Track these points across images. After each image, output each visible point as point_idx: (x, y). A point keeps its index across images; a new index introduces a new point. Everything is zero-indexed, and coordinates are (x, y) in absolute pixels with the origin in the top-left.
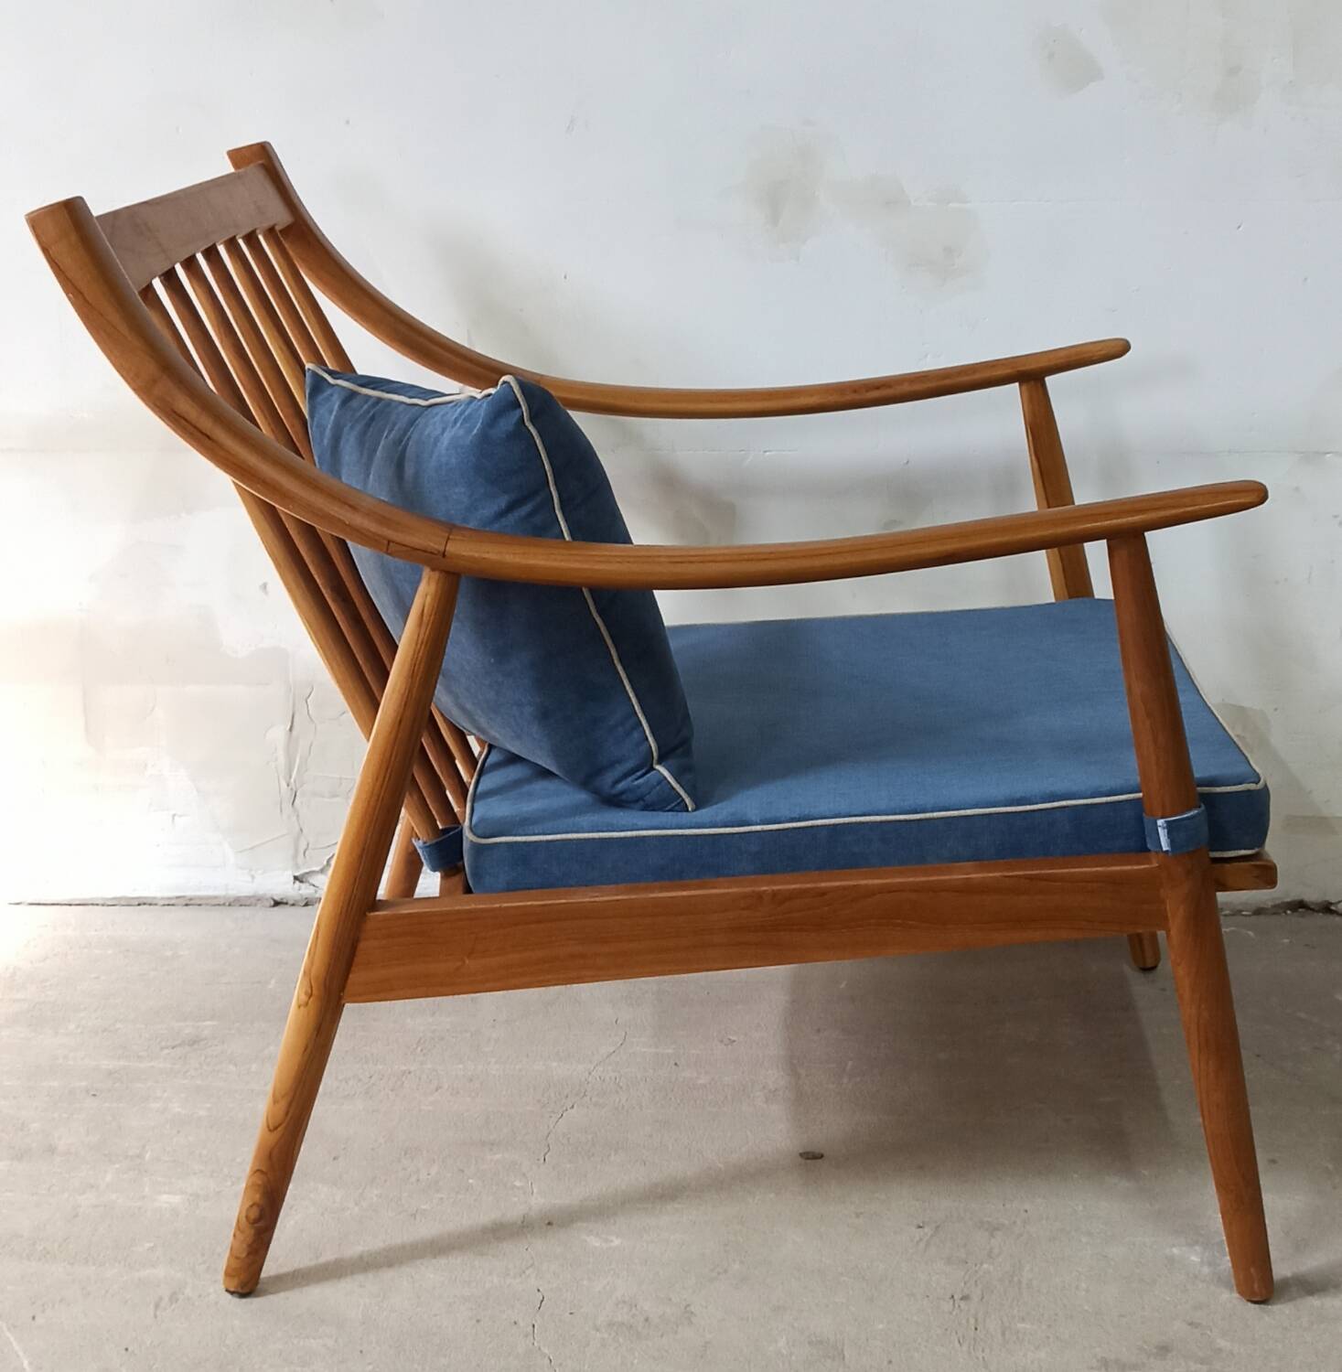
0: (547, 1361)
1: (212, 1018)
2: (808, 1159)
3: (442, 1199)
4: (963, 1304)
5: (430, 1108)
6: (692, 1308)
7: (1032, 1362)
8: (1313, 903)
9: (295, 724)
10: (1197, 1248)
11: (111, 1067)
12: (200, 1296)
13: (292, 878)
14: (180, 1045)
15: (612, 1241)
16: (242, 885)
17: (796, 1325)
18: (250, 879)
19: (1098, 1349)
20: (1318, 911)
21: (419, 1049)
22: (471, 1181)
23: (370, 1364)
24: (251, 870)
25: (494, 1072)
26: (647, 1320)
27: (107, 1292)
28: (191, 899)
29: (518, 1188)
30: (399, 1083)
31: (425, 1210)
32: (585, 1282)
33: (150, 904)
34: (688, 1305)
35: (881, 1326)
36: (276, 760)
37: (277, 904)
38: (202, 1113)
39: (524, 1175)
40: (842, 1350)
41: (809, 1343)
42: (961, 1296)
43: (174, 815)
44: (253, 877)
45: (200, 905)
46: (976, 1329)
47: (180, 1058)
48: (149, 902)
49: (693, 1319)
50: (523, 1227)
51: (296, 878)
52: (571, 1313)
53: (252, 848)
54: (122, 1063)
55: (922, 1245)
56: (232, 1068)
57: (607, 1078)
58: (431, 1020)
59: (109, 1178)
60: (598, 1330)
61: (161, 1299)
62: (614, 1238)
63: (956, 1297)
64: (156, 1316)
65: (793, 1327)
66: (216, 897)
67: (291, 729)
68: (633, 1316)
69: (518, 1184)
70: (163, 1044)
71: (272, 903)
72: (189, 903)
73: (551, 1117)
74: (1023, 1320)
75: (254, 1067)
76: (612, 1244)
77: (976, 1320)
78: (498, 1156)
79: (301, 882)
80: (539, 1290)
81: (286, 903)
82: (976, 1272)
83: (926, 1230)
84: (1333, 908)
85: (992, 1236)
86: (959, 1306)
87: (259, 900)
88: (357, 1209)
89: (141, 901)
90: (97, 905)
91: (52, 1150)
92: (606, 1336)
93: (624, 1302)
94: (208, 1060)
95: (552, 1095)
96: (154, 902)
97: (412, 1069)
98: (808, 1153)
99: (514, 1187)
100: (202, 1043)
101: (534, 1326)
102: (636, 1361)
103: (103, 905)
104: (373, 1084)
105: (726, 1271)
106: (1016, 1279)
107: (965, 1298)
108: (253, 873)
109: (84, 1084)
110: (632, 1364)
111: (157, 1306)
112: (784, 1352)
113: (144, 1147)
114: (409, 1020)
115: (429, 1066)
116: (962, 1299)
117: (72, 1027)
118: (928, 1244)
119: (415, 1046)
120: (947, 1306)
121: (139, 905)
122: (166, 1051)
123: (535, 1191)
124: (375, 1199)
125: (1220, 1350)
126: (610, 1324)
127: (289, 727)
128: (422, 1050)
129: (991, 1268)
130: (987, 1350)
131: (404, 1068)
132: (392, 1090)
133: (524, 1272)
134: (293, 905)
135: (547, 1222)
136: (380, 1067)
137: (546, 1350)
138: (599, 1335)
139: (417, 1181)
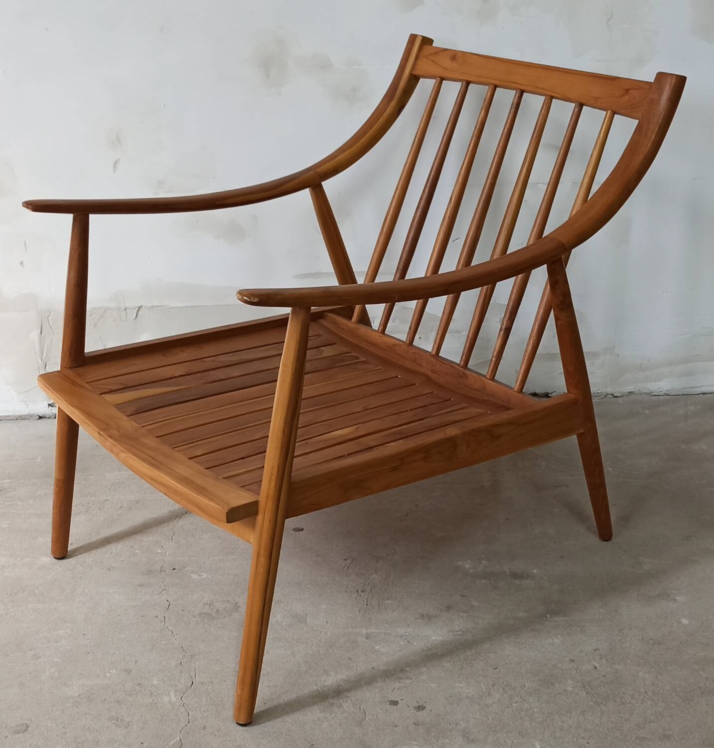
0: (170, 633)
1: (9, 478)
2: (296, 531)
3: (122, 561)
4: (362, 594)
5: (118, 517)
7: (390, 618)
8: (540, 394)
9: (43, 330)
10: (469, 561)
12: (6, 614)
13: (47, 405)
15: (203, 576)
16: (22, 410)
17: (286, 608)
18: (26, 406)
19: (420, 610)
20: (543, 397)
21: (112, 488)
22: (136, 551)
23: (88, 640)
24: (26, 402)
26: (217, 610)
29: (159, 553)
30: (102, 506)
31: (114, 567)
32: (190, 595)
34: (237, 603)
35: (324, 607)
36: (35, 348)
37: (40, 418)
38: (5, 526)
39: (162, 547)
40: (306, 619)
41: (291, 616)
42: (361, 590)
44: (27, 405)
45: (1, 420)
46: (367, 605)
49: (239, 609)
50: (161, 572)
51: (49, 405)
52: (183, 610)
53: (26, 391)
55: (345, 568)
56: (19, 503)
58: (118, 473)
60: (195, 617)
62: (203, 574)
63: (359, 591)
65: (285, 610)
66: (8, 416)
67: (41, 333)
68: (211, 610)
69: (159, 551)
71: (38, 417)
73: (175, 518)
74: (388, 599)
75: (31, 502)
76: (203, 577)
77: (367, 601)
78: (150, 539)
79: (52, 406)
80: (168, 601)
81: (45, 417)
82: (369, 579)
83: (348, 561)
84: (549, 395)
85: (378, 561)
86: (360, 595)
87: (31, 416)
88: (82, 568)
92: (198, 619)
93: (207, 603)
94: (7, 500)
97: (109, 498)
98: (296, 529)
99: (157, 553)
100: (4, 491)
101: (165, 617)
102: (212, 630)
104: (90, 507)
106: (387, 581)
107: (363, 591)
108: (27, 403)
110: (210, 631)
112: (280, 621)
114: (107, 475)
115: (117, 497)
118: (348, 568)
119: (110, 487)
120: (355, 596)
123: (167, 554)
124: (91, 563)
125: (473, 606)
126: (201, 614)
127: (40, 332)
128: (114, 489)
129: (376, 576)
130: (371, 614)
131: (104, 498)
132: (99, 509)
133: (161, 593)
134: (49, 418)
135: (172, 568)
136: (93, 498)
137: (170, 628)
138: (195, 619)
139: (111, 553)
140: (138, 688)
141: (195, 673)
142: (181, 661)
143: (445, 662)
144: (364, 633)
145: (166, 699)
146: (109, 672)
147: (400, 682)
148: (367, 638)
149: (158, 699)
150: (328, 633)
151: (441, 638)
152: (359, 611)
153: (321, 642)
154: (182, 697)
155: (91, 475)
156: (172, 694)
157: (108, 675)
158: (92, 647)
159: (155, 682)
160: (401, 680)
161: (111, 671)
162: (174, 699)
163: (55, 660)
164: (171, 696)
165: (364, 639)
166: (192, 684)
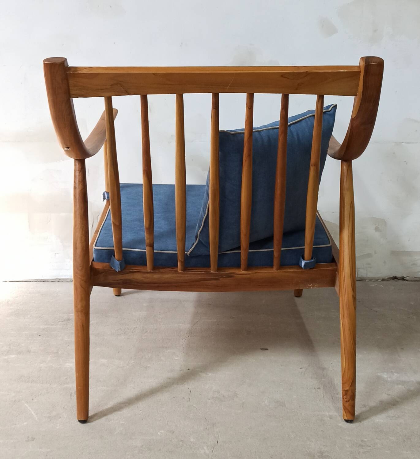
0: (195, 409)
1: (72, 313)
2: (263, 350)
3: (154, 363)
4: (318, 390)
5: (145, 337)
6: (236, 393)
8: (399, 277)
9: (94, 225)
10: (385, 373)
11: (43, 327)
14: (64, 321)
20: (400, 280)
21: (138, 321)
22: (162, 358)
23: (141, 410)
25: (162, 327)
26: (224, 396)
27: (54, 391)
28: (60, 280)
29: (177, 360)
30: (134, 331)
31: (149, 366)
33: (47, 281)
34: (235, 392)
35: (295, 397)
39: (178, 356)
40: (285, 404)
41: (275, 402)
42: (317, 388)
43: (55, 254)
45: (63, 281)
46: (324, 397)
47: (65, 324)
48: (47, 280)
49: (238, 396)
52: (200, 395)
54: (46, 326)
57: (198, 328)
58: (140, 313)
59: (49, 359)
60: (209, 399)
61: (72, 393)
63: (316, 388)
64: (71, 398)
65: (269, 397)
66: (67, 279)
68: (219, 395)
69: (176, 358)
70: (58, 321)
72: (59, 281)
73: (182, 339)
77: (323, 394)
78: (169, 351)
80: (189, 389)
82: (320, 381)
83: (303, 369)
84: (405, 278)
85: (323, 370)
88: (128, 366)
89: (45, 280)
90: (31, 282)
91: (29, 351)
92: (212, 401)
93: (216, 391)
95: (182, 334)
96: (48, 280)
97: (137, 326)
99: (175, 359)
100: (71, 320)
101: (189, 399)
102: (223, 408)
103: (33, 282)
104: (126, 331)
105: (245, 382)
106: (333, 383)
107: (319, 388)
109: (36, 332)
111: (71, 395)
112: (267, 404)
113: (58, 350)
114: (133, 313)
115: (143, 326)
116: (318, 389)
117: (29, 316)
118: (304, 374)
119: (137, 320)
120: (314, 391)
121: (44, 281)
122: (60, 323)
123: (182, 360)
124: (133, 364)
125: (398, 401)
126: (213, 398)
127: (92, 226)
128: (139, 321)
131: (135, 326)
132: (132, 333)
133: (183, 383)
135: (188, 369)
136: (127, 326)
137: (195, 405)
138: (209, 401)
139: (145, 358)
140: (181, 443)
141: (217, 435)
142: (207, 427)
143: (390, 436)
144: (328, 415)
145: (202, 452)
146: (159, 432)
147: (363, 448)
148: (331, 418)
149: (196, 451)
150: (303, 414)
151: (382, 421)
152: (320, 401)
153: (299, 419)
154: (213, 451)
155: (123, 313)
156: (205, 448)
157: (159, 433)
158: (144, 415)
159: (192, 440)
160: (363, 447)
161: (160, 431)
162: (207, 452)
163: (121, 422)
164: (205, 450)
165: (329, 419)
166: (218, 442)
